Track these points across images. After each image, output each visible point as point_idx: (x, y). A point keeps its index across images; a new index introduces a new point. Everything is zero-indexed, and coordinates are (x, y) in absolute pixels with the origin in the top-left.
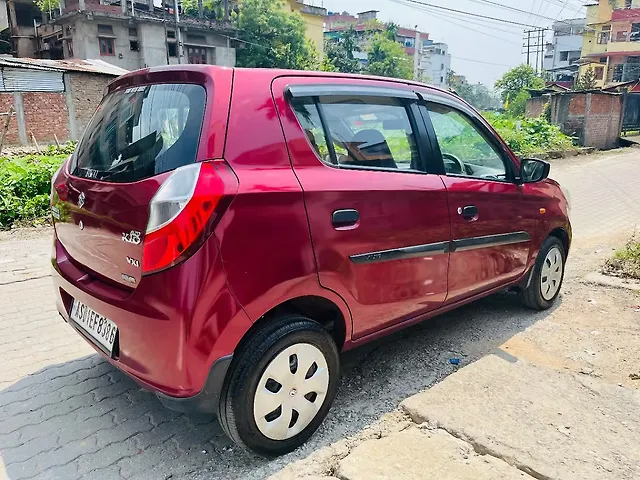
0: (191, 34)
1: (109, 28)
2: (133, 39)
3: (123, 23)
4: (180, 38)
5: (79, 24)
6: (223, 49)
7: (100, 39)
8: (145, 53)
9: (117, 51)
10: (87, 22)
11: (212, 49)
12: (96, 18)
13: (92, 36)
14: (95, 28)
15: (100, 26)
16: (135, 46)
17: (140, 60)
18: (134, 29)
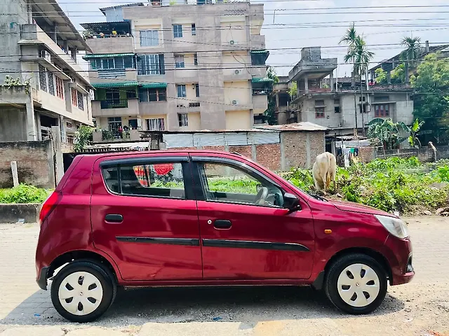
0: (377, 96)
1: (323, 101)
2: (337, 105)
3: (330, 97)
4: (369, 100)
5: (304, 102)
6: (403, 103)
7: (316, 108)
8: (344, 112)
9: (326, 114)
10: (308, 100)
11: (394, 104)
12: (313, 97)
13: (311, 107)
14: (313, 103)
15: (316, 101)
16: (338, 110)
17: (340, 117)
18: (337, 99)
